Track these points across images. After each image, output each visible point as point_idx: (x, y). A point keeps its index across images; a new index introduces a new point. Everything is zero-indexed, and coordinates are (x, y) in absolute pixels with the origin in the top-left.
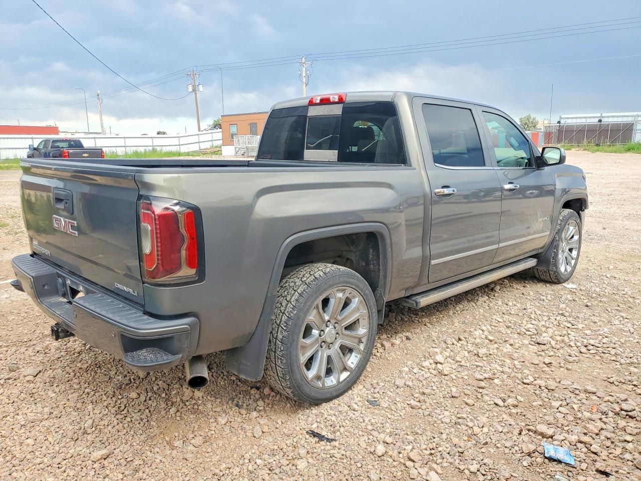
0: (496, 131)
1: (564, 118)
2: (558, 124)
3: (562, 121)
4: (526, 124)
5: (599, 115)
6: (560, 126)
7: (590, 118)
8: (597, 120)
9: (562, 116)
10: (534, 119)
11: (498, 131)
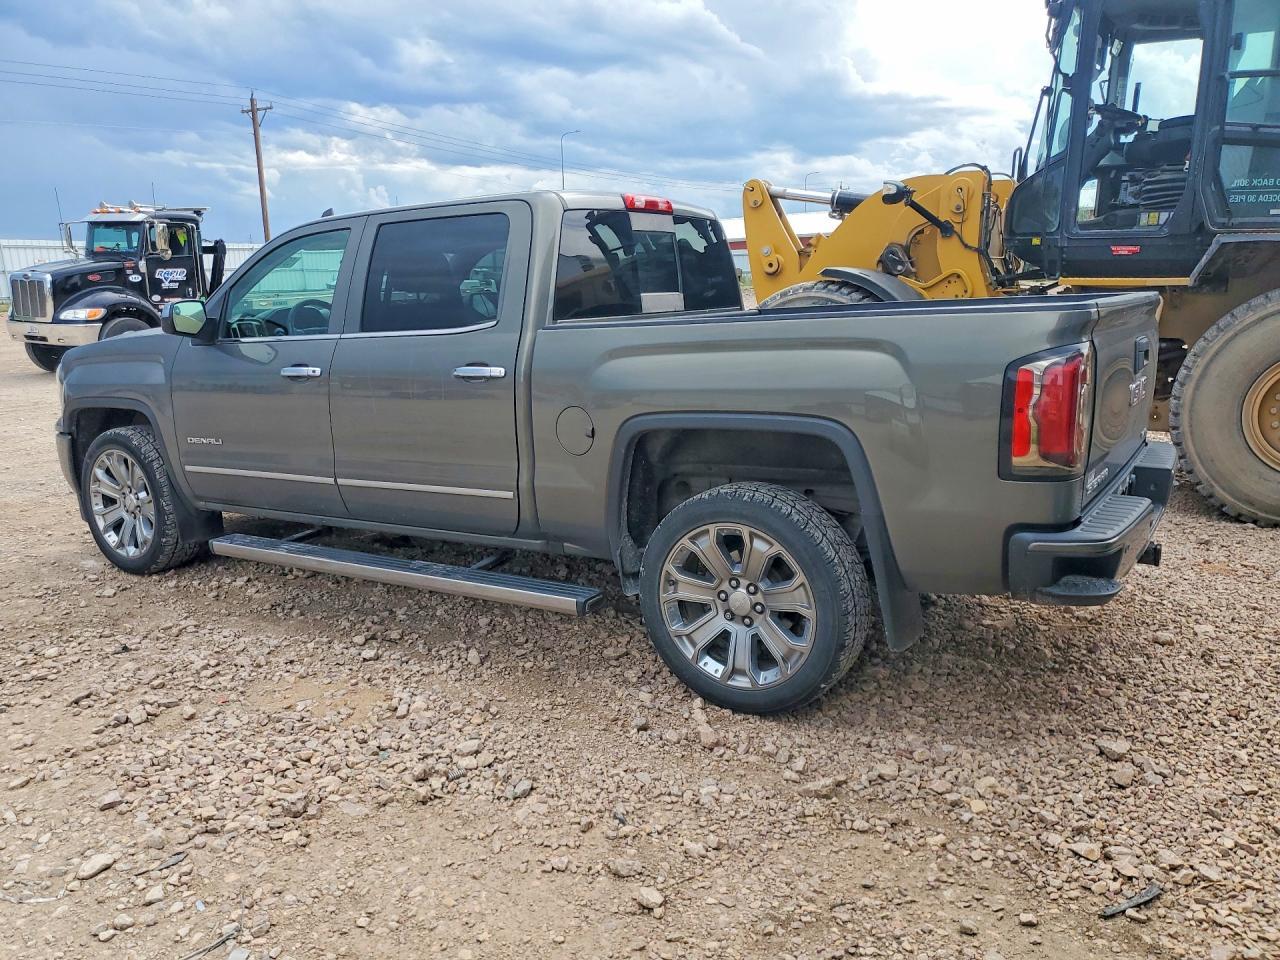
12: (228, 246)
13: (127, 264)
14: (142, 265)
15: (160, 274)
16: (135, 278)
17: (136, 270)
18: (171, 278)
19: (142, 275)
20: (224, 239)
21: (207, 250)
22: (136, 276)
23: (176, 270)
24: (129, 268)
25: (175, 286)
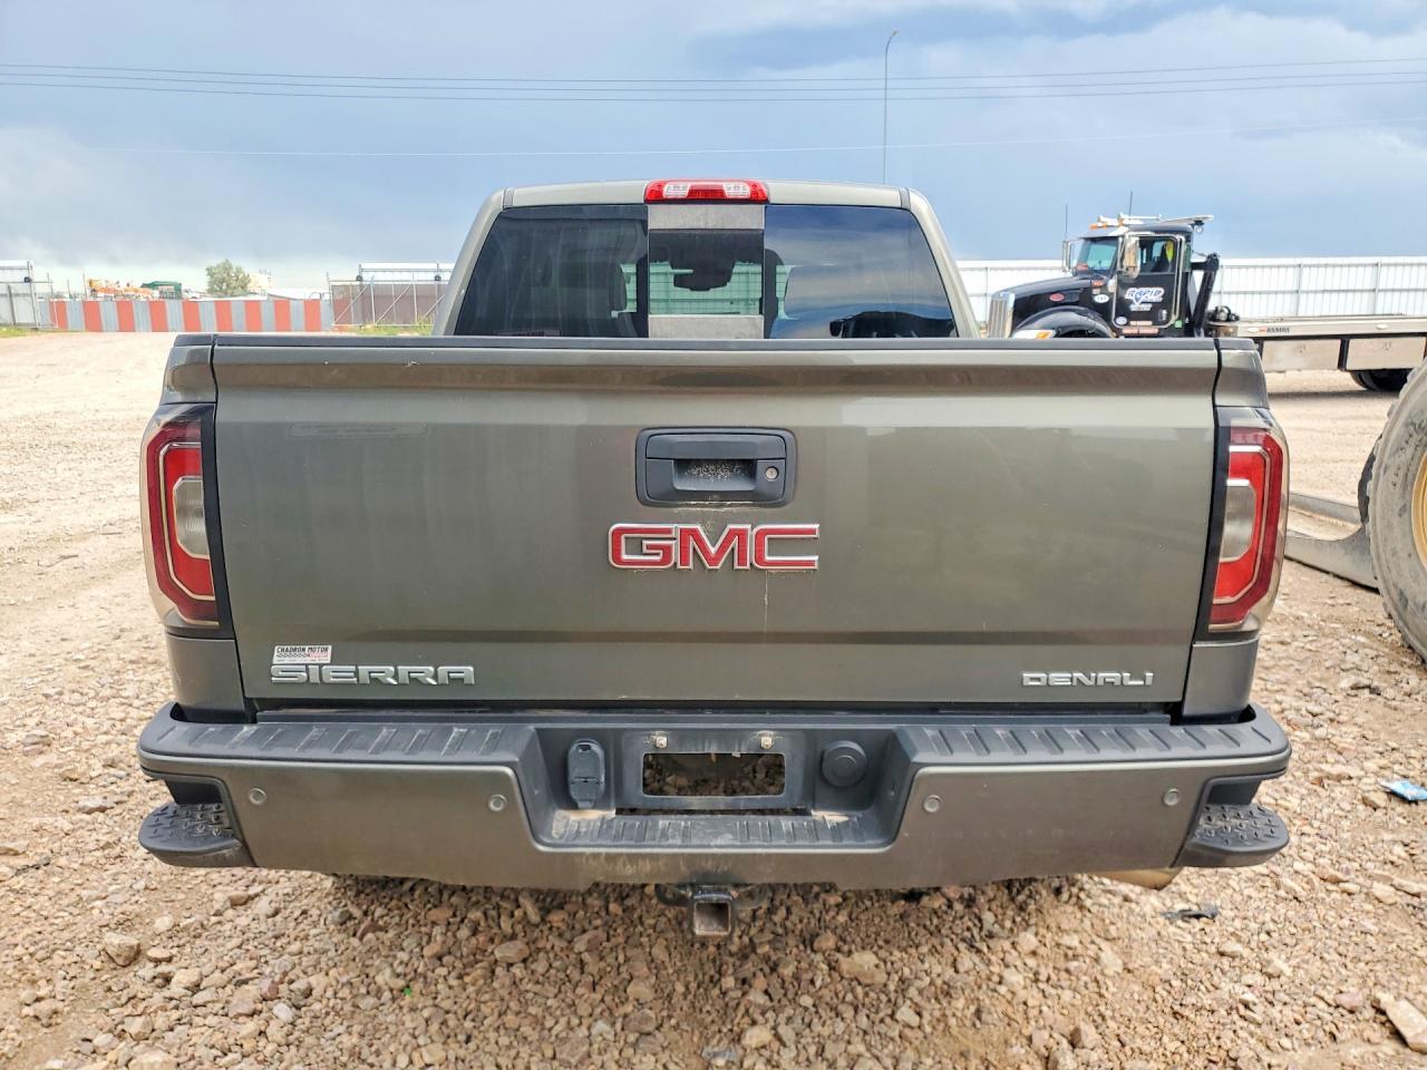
0: (156, 293)
1: (368, 271)
2: (358, 283)
3: (366, 276)
4: (223, 281)
5: (434, 266)
6: (361, 286)
7: (418, 271)
8: (431, 276)
9: (365, 266)
10: (239, 270)
11: (161, 292)
12: (1222, 262)
13: (1096, 283)
14: (1112, 284)
15: (1130, 294)
16: (1101, 299)
17: (1104, 289)
18: (1143, 298)
19: (1110, 295)
20: (1218, 253)
21: (1196, 266)
22: (1103, 296)
23: (1151, 289)
24: (1096, 287)
25: (1147, 308)
